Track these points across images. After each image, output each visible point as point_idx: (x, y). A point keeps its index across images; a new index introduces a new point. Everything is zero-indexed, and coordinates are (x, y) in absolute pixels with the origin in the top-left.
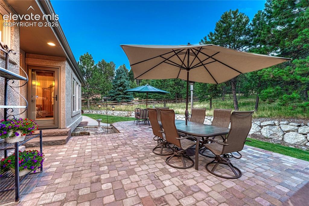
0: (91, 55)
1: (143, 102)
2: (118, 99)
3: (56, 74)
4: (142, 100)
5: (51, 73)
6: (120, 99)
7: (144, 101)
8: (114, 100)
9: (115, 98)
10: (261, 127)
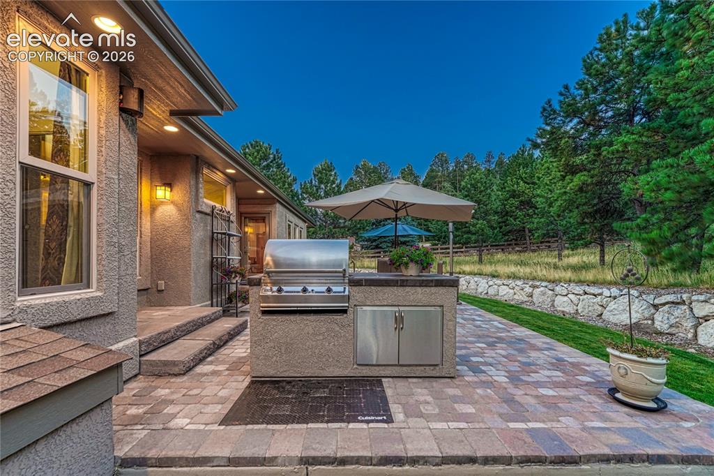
0: (331, 163)
1: (439, 251)
2: (384, 245)
3: (267, 220)
4: (437, 247)
5: (262, 219)
6: (388, 246)
7: (441, 249)
8: (377, 247)
9: (378, 244)
10: (656, 307)
